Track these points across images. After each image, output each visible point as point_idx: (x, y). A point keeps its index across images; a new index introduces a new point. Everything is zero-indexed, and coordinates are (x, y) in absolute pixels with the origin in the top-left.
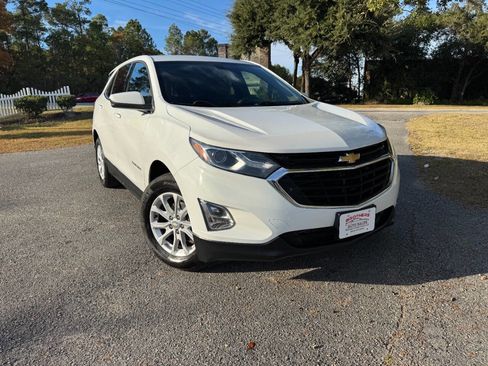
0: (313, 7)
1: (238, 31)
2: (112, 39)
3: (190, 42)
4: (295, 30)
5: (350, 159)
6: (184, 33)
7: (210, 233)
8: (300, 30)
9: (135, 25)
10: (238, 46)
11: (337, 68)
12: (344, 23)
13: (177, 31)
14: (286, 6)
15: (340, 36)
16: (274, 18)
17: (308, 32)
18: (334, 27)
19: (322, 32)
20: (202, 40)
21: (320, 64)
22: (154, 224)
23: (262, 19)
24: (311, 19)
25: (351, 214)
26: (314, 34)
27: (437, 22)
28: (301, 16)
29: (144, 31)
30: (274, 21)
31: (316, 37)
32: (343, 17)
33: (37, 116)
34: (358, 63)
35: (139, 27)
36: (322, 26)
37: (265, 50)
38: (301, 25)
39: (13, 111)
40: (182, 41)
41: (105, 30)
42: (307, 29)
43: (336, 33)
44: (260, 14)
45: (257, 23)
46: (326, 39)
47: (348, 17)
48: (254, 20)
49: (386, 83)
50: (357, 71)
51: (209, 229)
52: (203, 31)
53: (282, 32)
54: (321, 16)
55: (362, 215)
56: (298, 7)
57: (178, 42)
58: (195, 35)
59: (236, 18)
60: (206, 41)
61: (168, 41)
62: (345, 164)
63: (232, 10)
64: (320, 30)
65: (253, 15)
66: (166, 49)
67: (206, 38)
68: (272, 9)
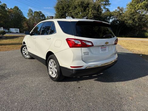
0: (82, 7)
2: (8, 12)
3: (36, 15)
6: (34, 12)
9: (16, 8)
12: (92, 13)
13: (32, 11)
15: (90, 17)
16: (70, 9)
18: (88, 14)
19: (85, 15)
20: (40, 14)
23: (66, 9)
24: (82, 11)
27: (112, 14)
28: (79, 10)
29: (20, 10)
30: (70, 10)
31: (83, 16)
32: (91, 11)
35: (18, 9)
38: (79, 12)
40: (33, 14)
41: (6, 9)
44: (65, 8)
47: (93, 11)
48: (63, 10)
52: (40, 12)
54: (85, 10)
56: (77, 7)
57: (32, 15)
59: (57, 8)
60: (41, 15)
61: (28, 14)
64: (84, 14)
65: (63, 8)
66: (28, 17)
67: (41, 14)
68: (69, 7)
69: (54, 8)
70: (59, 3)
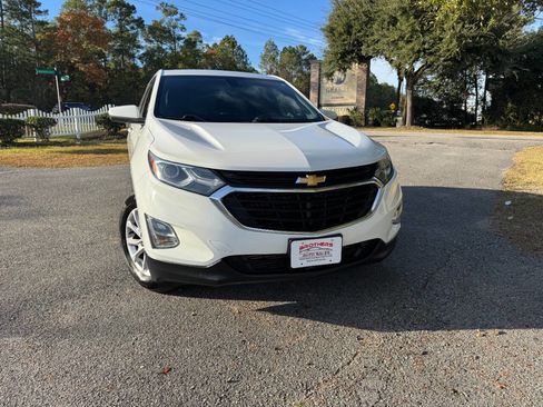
0: (416, 17)
1: (331, 46)
2: (205, 55)
3: (286, 59)
4: (395, 43)
5: (310, 180)
6: (281, 49)
7: (155, 250)
8: (401, 44)
9: (230, 41)
10: (330, 62)
11: (450, 87)
12: (452, 36)
13: (274, 47)
14: (386, 17)
15: (448, 51)
16: (372, 30)
17: (410, 46)
18: (441, 39)
19: (426, 46)
20: (299, 57)
21: (430, 82)
22: (130, 240)
23: (359, 31)
24: (414, 31)
25: (308, 242)
26: (417, 48)
28: (404, 28)
29: (239, 48)
30: (372, 34)
31: (419, 51)
32: (453, 28)
33: (114, 134)
34: (476, 82)
35: (234, 44)
36: (427, 38)
37: (364, 66)
38: (402, 38)
39: (93, 128)
40: (278, 58)
41: (199, 47)
42: (408, 42)
43: (443, 47)
44: (357, 27)
45: (353, 37)
46: (431, 54)
47: (459, 28)
48: (349, 33)
49: (510, 105)
50: (474, 91)
51: (154, 247)
52: (301, 47)
53: (380, 46)
55: (322, 244)
56: (399, 18)
57: (274, 59)
58: (292, 51)
59: (330, 31)
60: (304, 57)
61: (263, 58)
62: (304, 186)
63: (328, 23)
64: (424, 43)
65: (348, 29)
66: (261, 67)
67: (304, 54)
68: (370, 20)
69: (321, 29)
70: (338, 9)
